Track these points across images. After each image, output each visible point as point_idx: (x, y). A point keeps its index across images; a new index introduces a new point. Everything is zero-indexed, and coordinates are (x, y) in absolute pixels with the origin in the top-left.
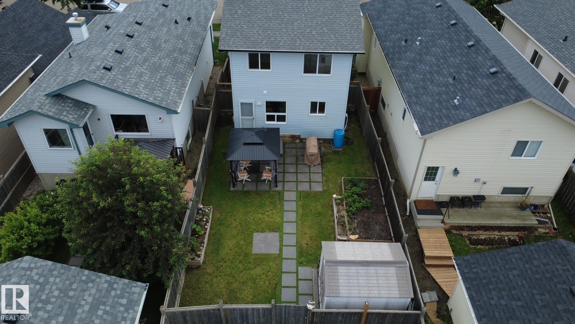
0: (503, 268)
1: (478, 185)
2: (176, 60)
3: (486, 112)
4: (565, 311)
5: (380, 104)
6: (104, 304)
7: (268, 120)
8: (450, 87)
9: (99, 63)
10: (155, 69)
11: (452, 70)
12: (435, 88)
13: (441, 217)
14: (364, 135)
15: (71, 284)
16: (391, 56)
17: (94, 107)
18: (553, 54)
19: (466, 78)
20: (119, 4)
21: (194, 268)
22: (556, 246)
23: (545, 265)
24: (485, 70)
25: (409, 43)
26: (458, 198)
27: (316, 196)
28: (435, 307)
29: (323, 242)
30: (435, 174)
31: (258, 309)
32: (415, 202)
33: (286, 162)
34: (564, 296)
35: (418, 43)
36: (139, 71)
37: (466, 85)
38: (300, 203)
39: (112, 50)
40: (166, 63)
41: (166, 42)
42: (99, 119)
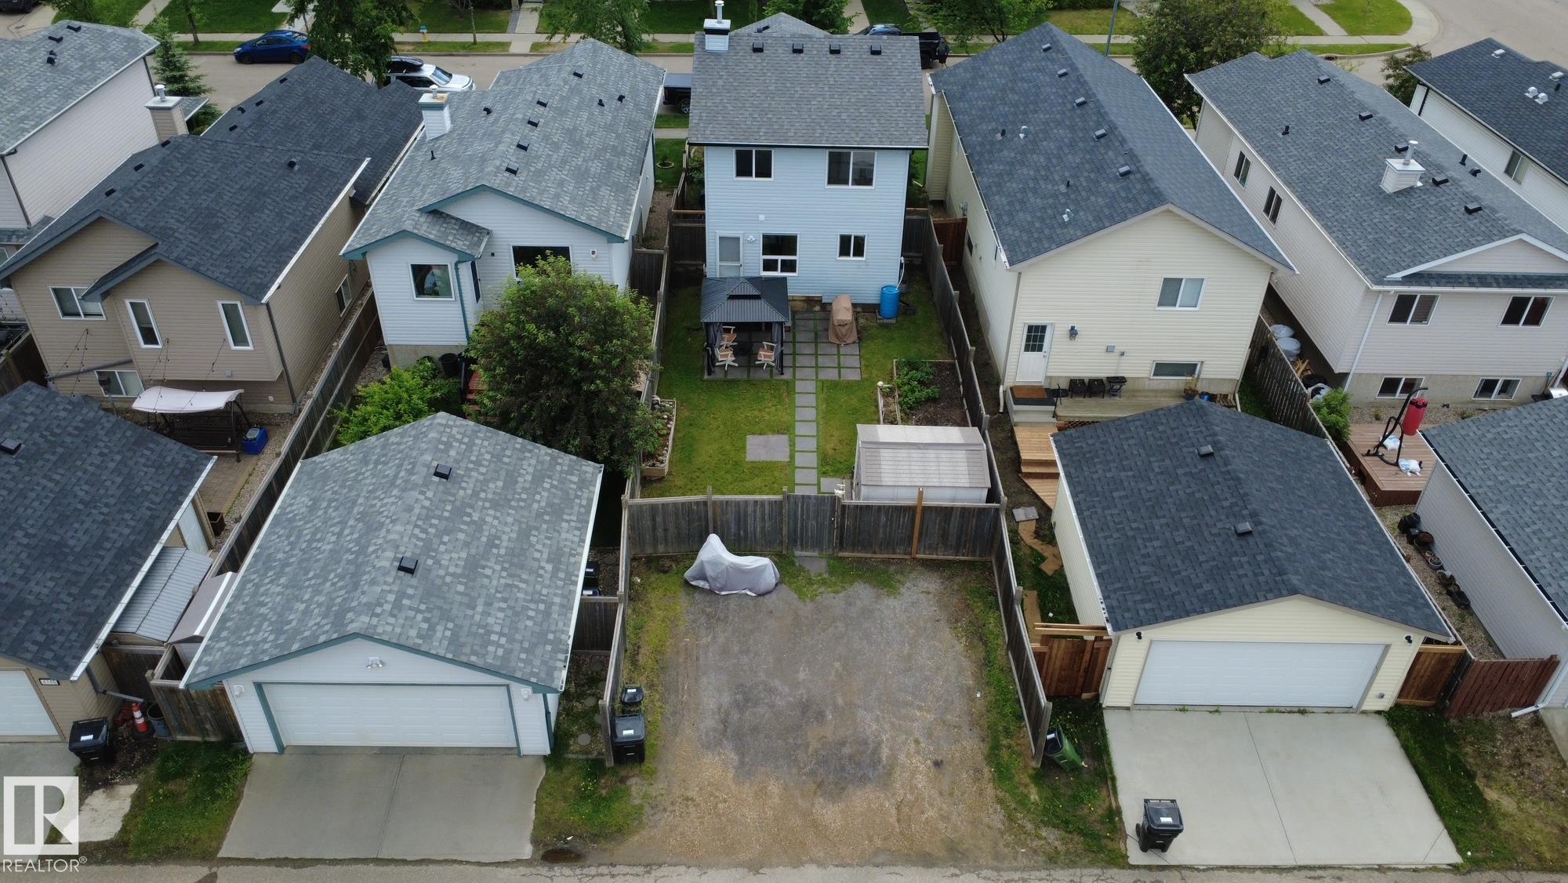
0: (1116, 439)
1: (1113, 358)
2: (610, 165)
3: (1104, 227)
4: (1185, 474)
5: (966, 248)
6: (550, 477)
7: (765, 269)
8: (1061, 197)
9: (498, 163)
10: (581, 175)
11: (1067, 174)
12: (1038, 200)
13: (1052, 408)
14: (935, 299)
15: (504, 450)
16: (977, 158)
17: (488, 233)
18: (1262, 155)
19: (1084, 184)
20: (450, 76)
21: (655, 481)
22: (1193, 407)
23: (1172, 429)
24: (1114, 170)
25: (1009, 136)
26: (1082, 381)
27: (849, 386)
28: (1032, 526)
29: (858, 426)
30: (1042, 338)
31: (763, 503)
32: (1011, 389)
33: (797, 339)
34: (1189, 460)
35: (1022, 136)
36: (558, 177)
37: (1084, 194)
38: (822, 396)
39: (511, 144)
40: (595, 167)
41: (589, 135)
42: (493, 254)
